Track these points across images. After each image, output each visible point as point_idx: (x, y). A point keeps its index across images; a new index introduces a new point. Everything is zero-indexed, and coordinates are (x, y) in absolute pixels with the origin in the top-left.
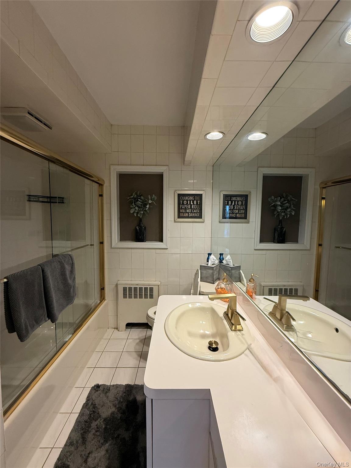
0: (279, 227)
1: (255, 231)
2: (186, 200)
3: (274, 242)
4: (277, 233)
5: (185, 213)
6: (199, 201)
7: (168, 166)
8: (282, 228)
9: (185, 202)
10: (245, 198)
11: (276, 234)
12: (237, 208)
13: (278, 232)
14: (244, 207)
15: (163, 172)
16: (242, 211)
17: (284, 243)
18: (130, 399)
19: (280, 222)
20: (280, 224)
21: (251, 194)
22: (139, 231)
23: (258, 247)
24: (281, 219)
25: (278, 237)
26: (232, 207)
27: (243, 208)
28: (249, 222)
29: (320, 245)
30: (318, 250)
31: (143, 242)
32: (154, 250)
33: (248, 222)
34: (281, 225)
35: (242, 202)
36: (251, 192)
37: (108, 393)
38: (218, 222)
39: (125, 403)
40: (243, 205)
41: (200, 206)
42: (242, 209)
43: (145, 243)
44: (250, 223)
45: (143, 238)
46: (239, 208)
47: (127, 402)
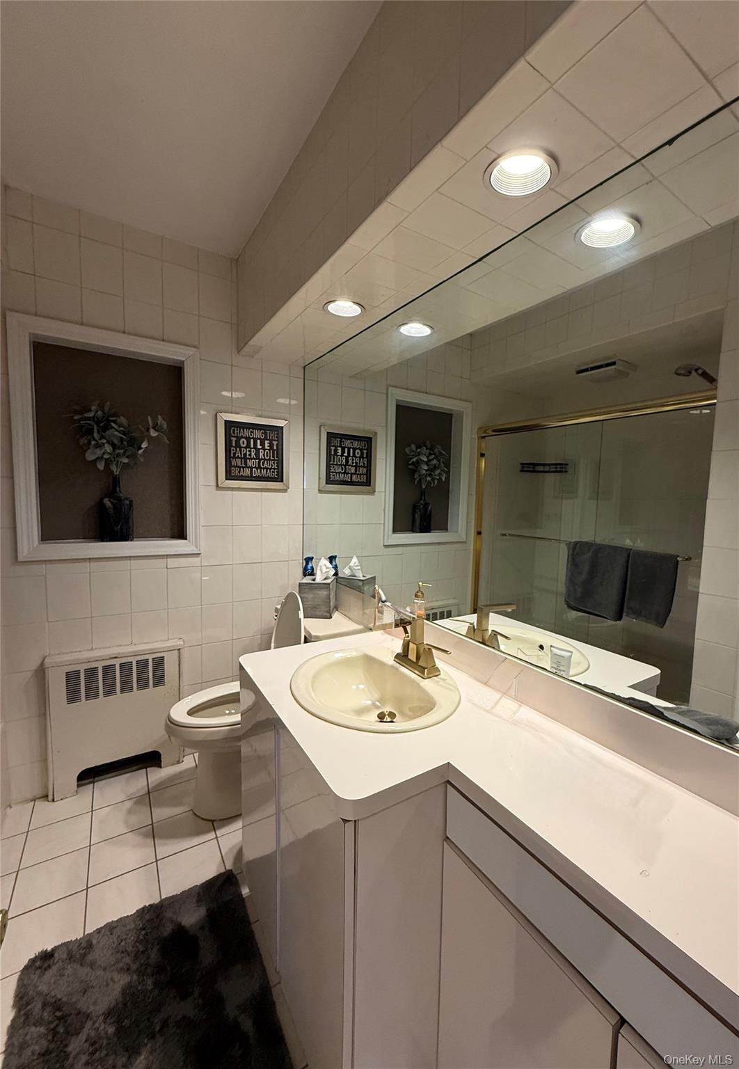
0: (422, 502)
1: (384, 510)
2: (244, 438)
3: (413, 531)
4: (419, 513)
5: (243, 468)
6: (275, 443)
7: (195, 347)
8: (426, 505)
9: (243, 443)
10: (367, 443)
11: (416, 516)
12: (353, 463)
13: (420, 511)
14: (366, 462)
15: (183, 361)
16: (361, 469)
17: (430, 532)
18: (166, 934)
19: (423, 493)
20: (423, 498)
21: (376, 438)
22: (111, 511)
23: (390, 540)
24: (424, 487)
25: (421, 520)
26: (344, 461)
27: (364, 464)
28: (375, 491)
29: (479, 533)
30: (475, 541)
31: (126, 540)
32: (162, 562)
33: (373, 492)
34: (425, 500)
35: (361, 450)
36: (376, 433)
37: (88, 956)
38: (317, 491)
39: (155, 950)
40: (363, 458)
41: (278, 453)
42: (361, 466)
43: (132, 542)
44: (376, 493)
45: (124, 531)
46: (356, 463)
47: (158, 944)
